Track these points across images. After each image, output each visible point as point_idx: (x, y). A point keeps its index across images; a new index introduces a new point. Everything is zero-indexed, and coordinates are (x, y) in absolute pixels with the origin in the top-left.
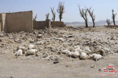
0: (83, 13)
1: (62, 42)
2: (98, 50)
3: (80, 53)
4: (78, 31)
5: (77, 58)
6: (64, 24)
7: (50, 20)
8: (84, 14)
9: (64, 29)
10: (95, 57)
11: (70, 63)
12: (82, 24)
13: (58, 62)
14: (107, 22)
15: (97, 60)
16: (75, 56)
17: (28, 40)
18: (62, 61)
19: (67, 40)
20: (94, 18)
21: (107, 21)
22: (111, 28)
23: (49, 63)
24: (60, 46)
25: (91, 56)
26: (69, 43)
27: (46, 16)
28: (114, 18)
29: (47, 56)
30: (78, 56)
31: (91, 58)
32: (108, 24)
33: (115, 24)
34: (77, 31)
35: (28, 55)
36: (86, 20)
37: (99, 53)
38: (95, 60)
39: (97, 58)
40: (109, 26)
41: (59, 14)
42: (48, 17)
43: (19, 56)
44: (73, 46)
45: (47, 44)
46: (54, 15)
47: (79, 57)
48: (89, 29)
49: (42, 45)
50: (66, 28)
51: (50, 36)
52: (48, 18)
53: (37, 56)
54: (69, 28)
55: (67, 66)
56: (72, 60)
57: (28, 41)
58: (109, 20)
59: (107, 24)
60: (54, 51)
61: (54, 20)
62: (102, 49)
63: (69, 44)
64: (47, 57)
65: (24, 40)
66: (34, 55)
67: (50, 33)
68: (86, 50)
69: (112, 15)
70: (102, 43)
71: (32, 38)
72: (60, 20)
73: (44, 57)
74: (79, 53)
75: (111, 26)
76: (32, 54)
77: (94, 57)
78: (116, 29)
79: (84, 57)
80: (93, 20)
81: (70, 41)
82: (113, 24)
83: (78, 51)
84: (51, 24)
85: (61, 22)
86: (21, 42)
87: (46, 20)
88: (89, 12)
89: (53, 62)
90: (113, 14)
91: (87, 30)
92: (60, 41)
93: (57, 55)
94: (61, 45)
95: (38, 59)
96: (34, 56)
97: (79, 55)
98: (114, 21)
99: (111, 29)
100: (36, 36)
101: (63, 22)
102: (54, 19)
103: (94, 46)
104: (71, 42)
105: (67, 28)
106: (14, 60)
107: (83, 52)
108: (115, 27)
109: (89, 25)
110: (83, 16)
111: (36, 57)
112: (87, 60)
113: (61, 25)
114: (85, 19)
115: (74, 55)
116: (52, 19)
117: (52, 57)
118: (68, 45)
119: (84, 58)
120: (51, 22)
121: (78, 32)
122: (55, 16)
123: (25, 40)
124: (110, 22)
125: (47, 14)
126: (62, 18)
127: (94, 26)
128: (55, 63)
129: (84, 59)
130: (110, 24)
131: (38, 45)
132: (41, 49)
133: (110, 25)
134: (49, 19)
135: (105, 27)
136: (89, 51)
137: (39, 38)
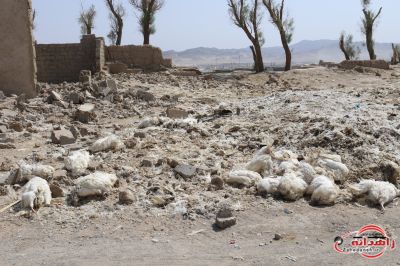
0: (244, 10)
1: (203, 135)
2: (373, 165)
3: (308, 179)
4: (227, 86)
5: (299, 202)
6: (164, 57)
7: (102, 38)
8: (247, 16)
9: (165, 78)
10: (375, 193)
11: (281, 223)
12: (228, 57)
13: (233, 223)
14: (342, 46)
15: (385, 205)
16: (292, 192)
17: (35, 132)
18: (245, 217)
19: (217, 126)
20: (288, 32)
21: (342, 42)
22: (360, 71)
23: (194, 232)
24: (202, 151)
25: (357, 187)
26: (235, 137)
27: (82, 19)
28: (369, 30)
29: (172, 199)
30: (300, 191)
31: (356, 198)
32: (347, 58)
33: (376, 53)
34: (221, 86)
35: (84, 200)
36: (255, 41)
37: (380, 175)
38: (375, 204)
39: (385, 198)
40: (350, 65)
41: (140, 14)
42: (89, 27)
43: (36, 207)
44: (267, 152)
45: (139, 145)
46: (117, 16)
47: (307, 195)
48: (268, 79)
49: (122, 150)
50: (174, 77)
51: (125, 111)
52: (89, 32)
53: (124, 200)
54: (187, 75)
55: (277, 238)
56: (286, 212)
57: (38, 135)
58: (351, 38)
59: (340, 58)
60: (190, 177)
61: (119, 42)
62: (388, 158)
63: (235, 142)
64: (173, 204)
65: (17, 134)
66: (108, 199)
67: (122, 97)
68: (329, 167)
69: (363, 16)
70: (377, 137)
71: (51, 122)
72: (146, 40)
73: (161, 206)
74: (305, 179)
75: (360, 63)
76: (100, 197)
77: (367, 193)
78: (378, 75)
79: (330, 193)
80: (285, 39)
81: (235, 129)
82: (364, 56)
83: (299, 172)
84: (107, 59)
85: (150, 47)
86: (12, 141)
87: (84, 39)
88: (268, 6)
89: (208, 224)
90: (368, 15)
91: (262, 82)
92: (194, 134)
93: (210, 194)
94: (203, 148)
95: (140, 217)
96: (110, 201)
97: (303, 188)
98: (370, 44)
99: (361, 75)
100: (65, 113)
101: (157, 50)
102: (119, 33)
103: (349, 146)
104: (239, 133)
105: (175, 74)
106: (20, 229)
107: (320, 173)
108: (374, 69)
109: (266, 61)
110: (241, 23)
111: (122, 208)
112: (342, 206)
113: (149, 61)
114: (253, 35)
115: (288, 187)
116: (111, 36)
117: (196, 202)
118: (235, 146)
119: (331, 200)
120: (107, 49)
121: (229, 92)
122: (120, 23)
123: (24, 131)
124: (355, 49)
125: (86, 10)
126: (152, 31)
127: (287, 67)
128: (218, 227)
129: (332, 204)
130: (352, 55)
131: (105, 154)
132: (128, 168)
133: (353, 59)
134: (97, 36)
135: (336, 68)
136: (342, 171)
137: (85, 122)
